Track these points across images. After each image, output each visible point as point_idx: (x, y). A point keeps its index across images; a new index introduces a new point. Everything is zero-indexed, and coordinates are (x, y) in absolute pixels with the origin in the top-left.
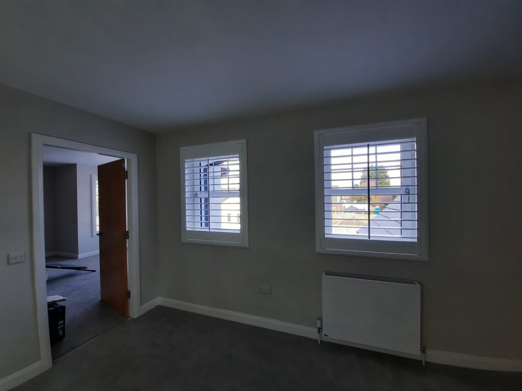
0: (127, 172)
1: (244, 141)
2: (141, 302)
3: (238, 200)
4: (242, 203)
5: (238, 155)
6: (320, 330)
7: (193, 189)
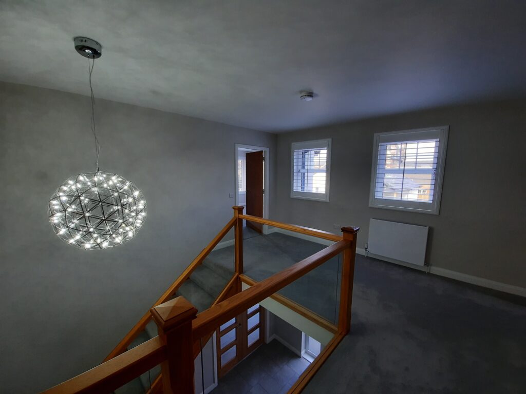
0: (264, 158)
1: (330, 140)
2: (268, 228)
3: (324, 174)
4: (327, 177)
5: (326, 148)
6: (366, 249)
7: (298, 167)
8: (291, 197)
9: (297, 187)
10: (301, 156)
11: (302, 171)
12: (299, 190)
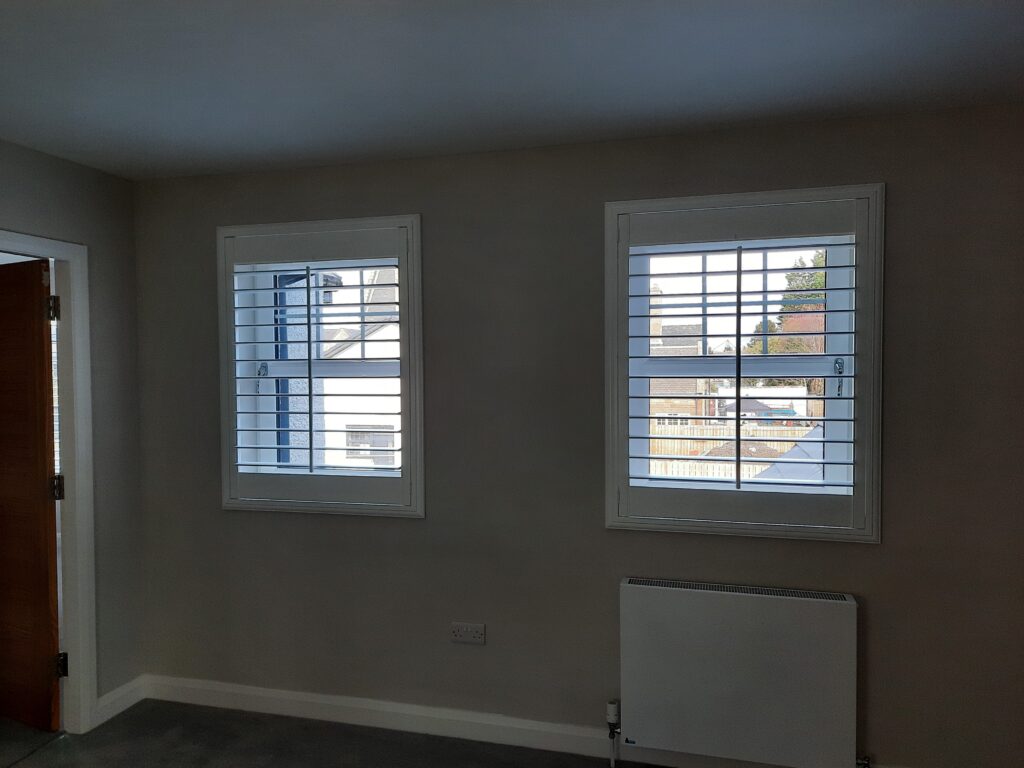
0: (56, 299)
1: (412, 221)
2: (99, 687)
3: (394, 385)
4: (406, 395)
6: (613, 729)
7: (255, 351)
8: (226, 502)
9: (254, 455)
10: (267, 298)
11: (277, 370)
12: (268, 464)
